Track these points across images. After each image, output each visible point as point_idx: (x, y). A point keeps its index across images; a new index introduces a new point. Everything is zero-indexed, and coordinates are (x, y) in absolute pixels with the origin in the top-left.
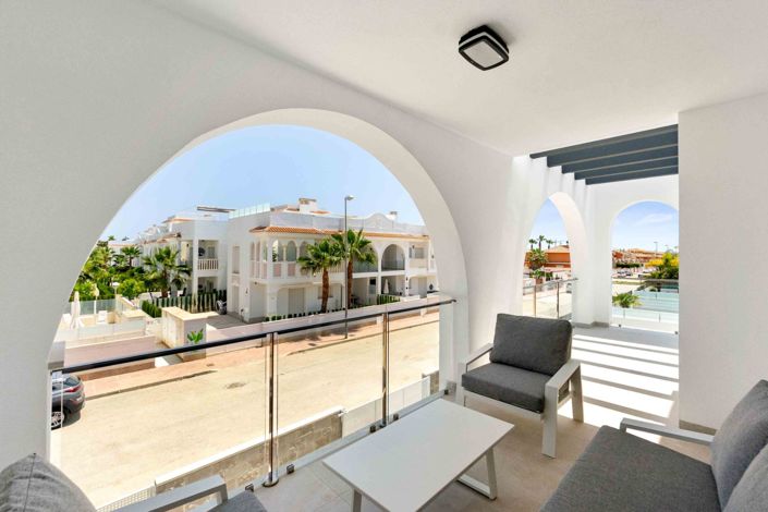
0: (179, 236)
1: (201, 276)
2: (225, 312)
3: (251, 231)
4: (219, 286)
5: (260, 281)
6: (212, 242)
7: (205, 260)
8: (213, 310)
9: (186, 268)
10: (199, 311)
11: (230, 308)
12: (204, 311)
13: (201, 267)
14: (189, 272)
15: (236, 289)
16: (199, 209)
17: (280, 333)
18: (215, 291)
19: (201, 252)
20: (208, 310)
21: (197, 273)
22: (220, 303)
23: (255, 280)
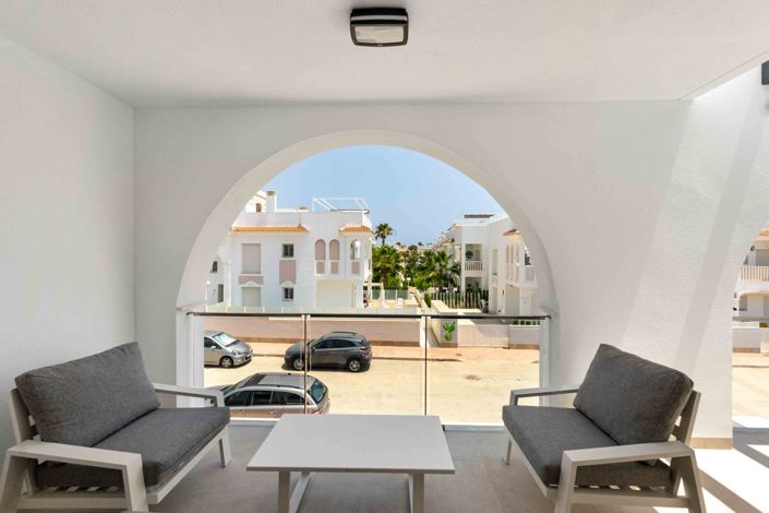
0: (453, 241)
1: (469, 276)
2: (486, 311)
3: (505, 234)
4: (483, 287)
5: (513, 283)
6: (479, 246)
7: (472, 262)
8: (478, 307)
9: (456, 269)
10: (466, 307)
11: (490, 308)
12: (470, 307)
13: (467, 268)
14: (459, 273)
15: (495, 289)
16: (466, 216)
17: (312, 316)
18: (480, 290)
19: (469, 255)
20: (474, 307)
21: (465, 273)
22: (483, 302)
23: (510, 282)
